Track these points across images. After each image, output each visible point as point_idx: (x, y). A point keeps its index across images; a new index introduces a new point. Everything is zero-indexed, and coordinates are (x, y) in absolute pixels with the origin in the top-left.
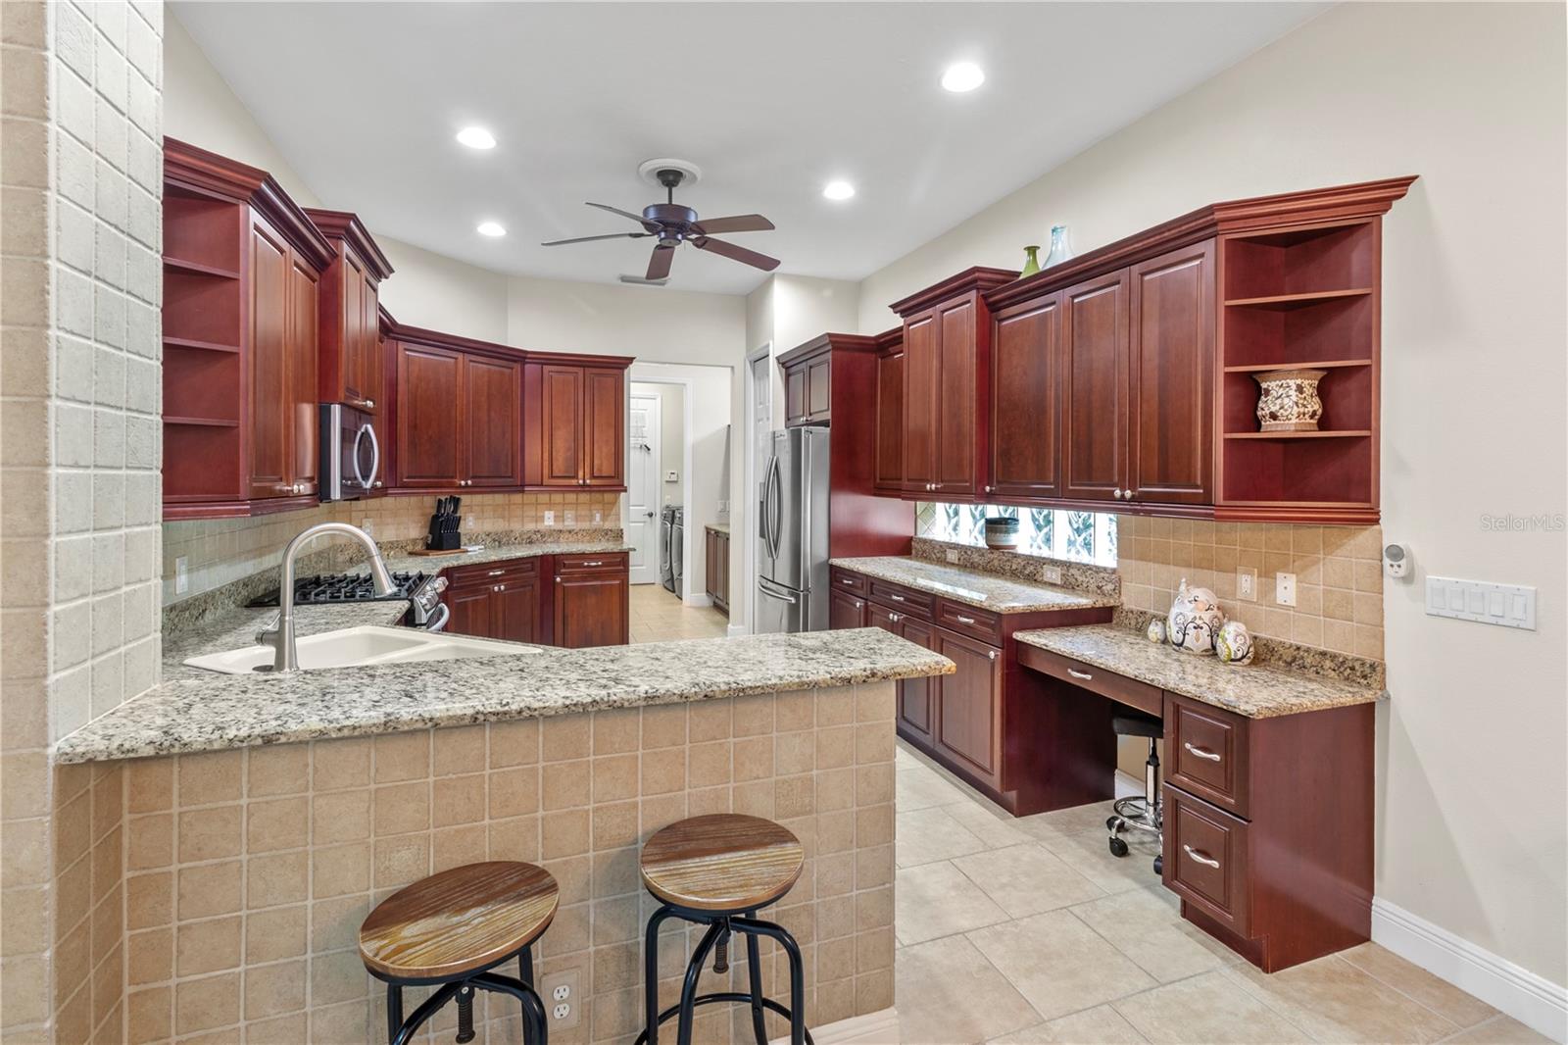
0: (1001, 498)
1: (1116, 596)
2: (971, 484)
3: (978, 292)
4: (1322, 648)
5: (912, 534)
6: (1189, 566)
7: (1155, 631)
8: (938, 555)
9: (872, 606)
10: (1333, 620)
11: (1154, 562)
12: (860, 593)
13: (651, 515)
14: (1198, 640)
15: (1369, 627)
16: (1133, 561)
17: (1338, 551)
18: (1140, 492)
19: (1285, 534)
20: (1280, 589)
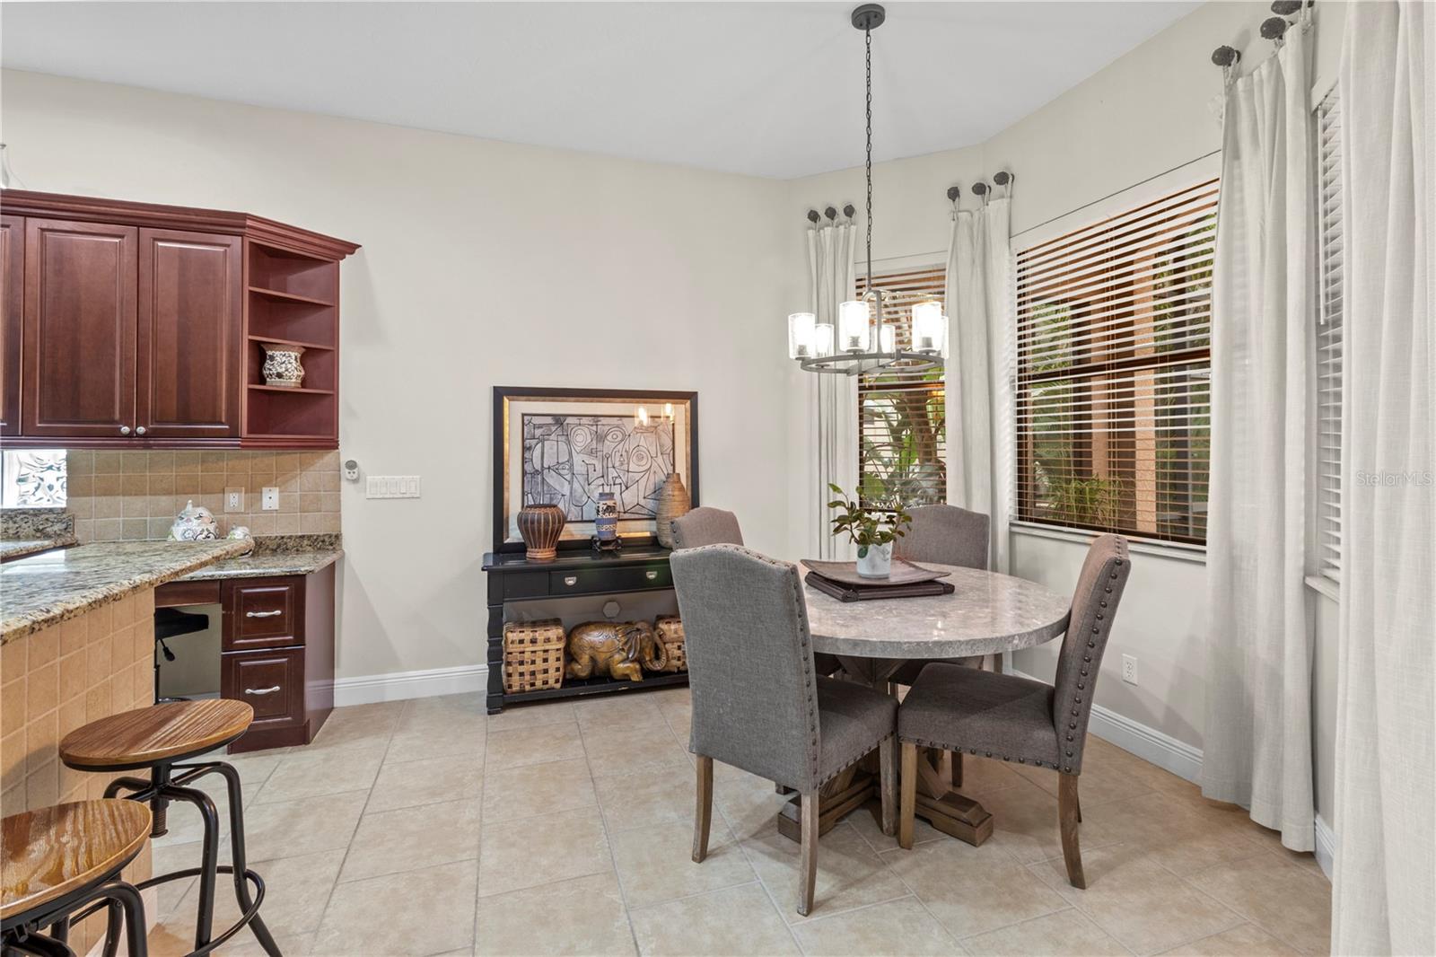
4: (300, 534)
6: (170, 493)
10: (306, 513)
15: (332, 513)
16: (93, 498)
17: (311, 468)
18: (152, 428)
19: (269, 460)
20: (265, 500)
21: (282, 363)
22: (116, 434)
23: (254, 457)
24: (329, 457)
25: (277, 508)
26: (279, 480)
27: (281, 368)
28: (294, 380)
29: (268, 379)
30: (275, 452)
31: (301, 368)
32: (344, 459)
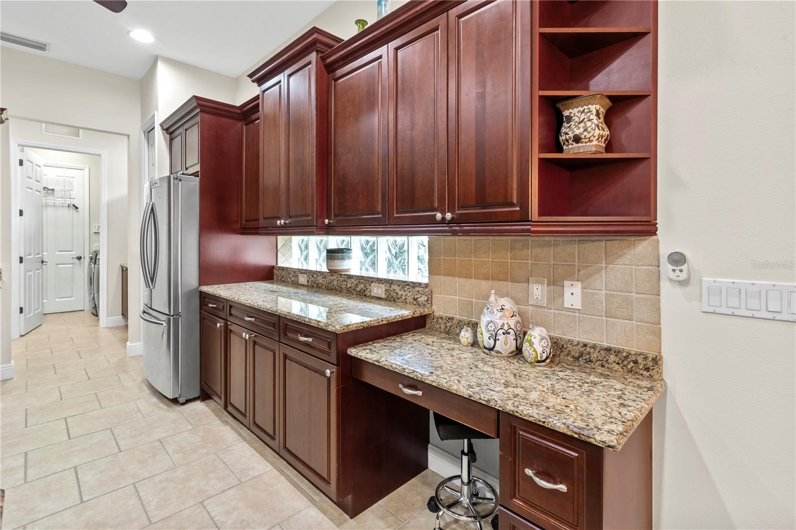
0: (338, 229)
1: (429, 306)
2: (313, 218)
3: (317, 54)
4: (605, 344)
5: (274, 264)
6: (487, 279)
7: (466, 335)
8: (293, 279)
9: (231, 325)
10: (614, 320)
11: (459, 277)
12: (222, 315)
13: (79, 258)
14: (506, 344)
15: (649, 324)
16: (442, 277)
17: (620, 260)
18: (459, 214)
19: (572, 249)
20: (567, 294)
21: (580, 123)
22: (432, 221)
23: (556, 245)
24: (643, 246)
25: (580, 308)
26: (581, 273)
27: (579, 128)
28: (595, 143)
29: (565, 147)
30: (577, 239)
31: (604, 126)
32: (665, 250)
